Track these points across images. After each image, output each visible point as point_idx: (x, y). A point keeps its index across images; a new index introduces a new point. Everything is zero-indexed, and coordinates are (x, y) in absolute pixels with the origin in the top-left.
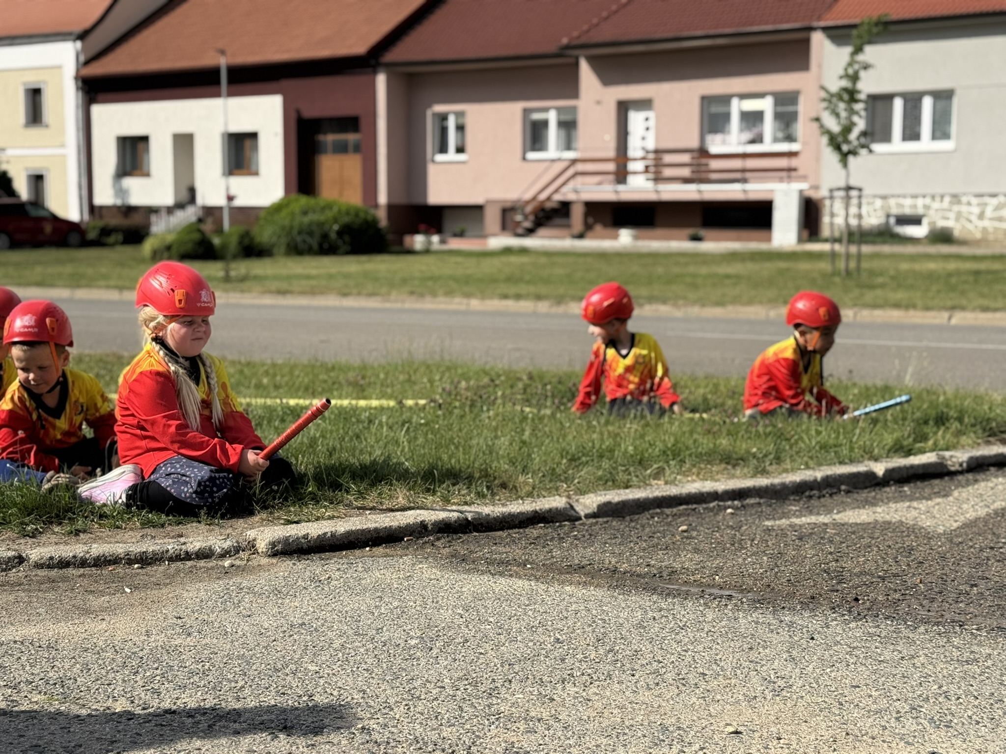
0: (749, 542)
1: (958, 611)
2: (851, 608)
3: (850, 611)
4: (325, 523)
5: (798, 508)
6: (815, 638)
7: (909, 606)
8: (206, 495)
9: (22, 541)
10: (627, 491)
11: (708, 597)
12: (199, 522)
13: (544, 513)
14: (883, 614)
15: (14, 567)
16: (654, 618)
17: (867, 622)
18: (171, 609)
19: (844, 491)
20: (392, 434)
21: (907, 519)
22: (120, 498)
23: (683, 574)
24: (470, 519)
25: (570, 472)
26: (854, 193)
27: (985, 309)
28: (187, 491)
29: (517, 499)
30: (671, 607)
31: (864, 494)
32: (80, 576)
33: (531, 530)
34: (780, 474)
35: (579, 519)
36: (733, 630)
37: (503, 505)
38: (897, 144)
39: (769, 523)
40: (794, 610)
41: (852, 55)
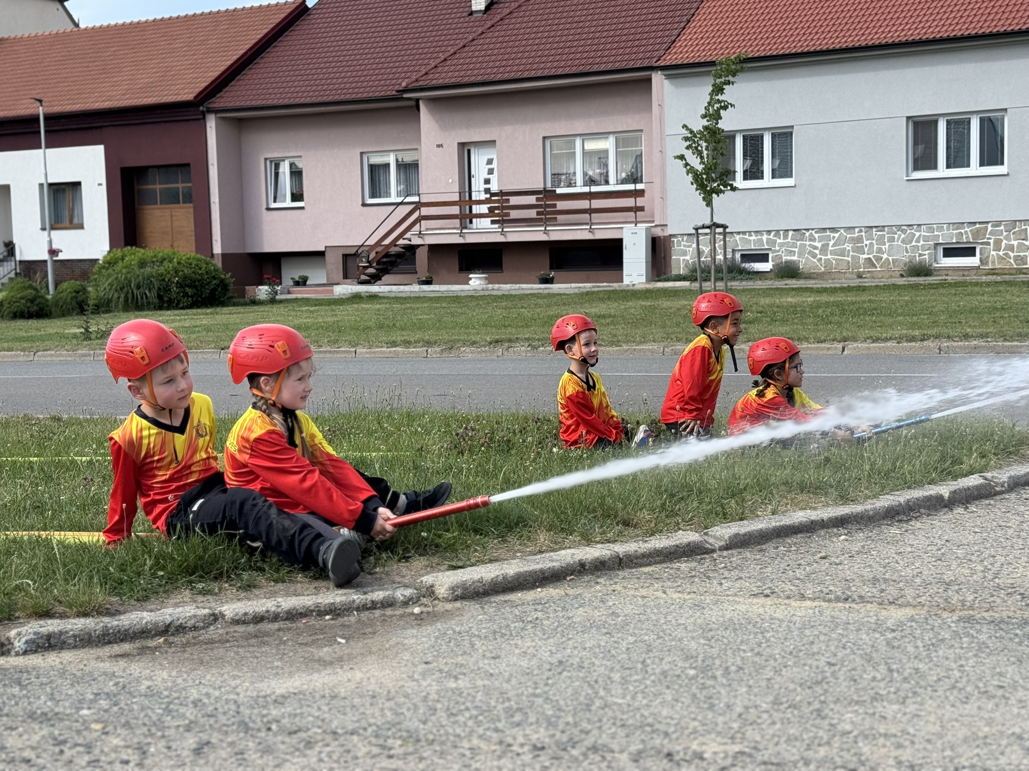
4: (489, 566)
5: (899, 532)
9: (202, 599)
13: (684, 546)
15: (211, 624)
18: (408, 655)
19: (925, 514)
24: (621, 556)
26: (719, 230)
27: (876, 340)
32: (277, 630)
34: (866, 501)
35: (715, 551)
37: (645, 541)
41: (711, 95)
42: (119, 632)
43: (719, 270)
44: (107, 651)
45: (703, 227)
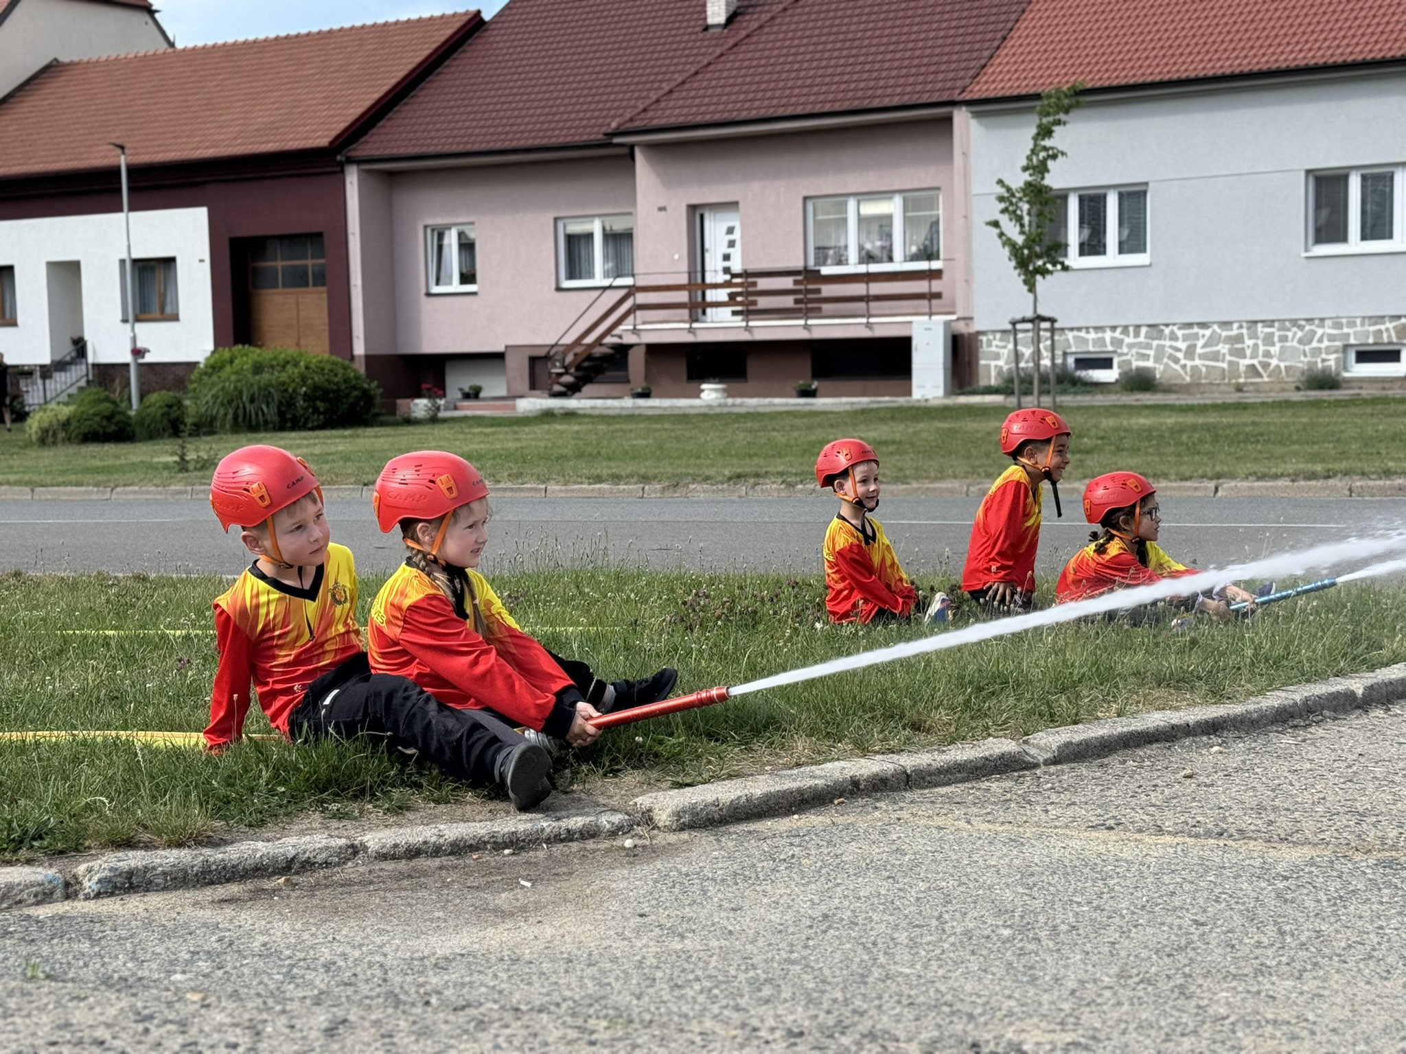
4: (727, 784)
9: (337, 824)
13: (995, 759)
15: (349, 860)
16: (1290, 889)
19: (1329, 717)
23: (1257, 831)
24: (909, 771)
26: (1045, 325)
30: (1293, 874)
32: (438, 868)
33: (989, 784)
35: (1036, 766)
37: (941, 752)
41: (1035, 138)
42: (224, 868)
43: (1044, 379)
44: (208, 894)
45: (1024, 321)
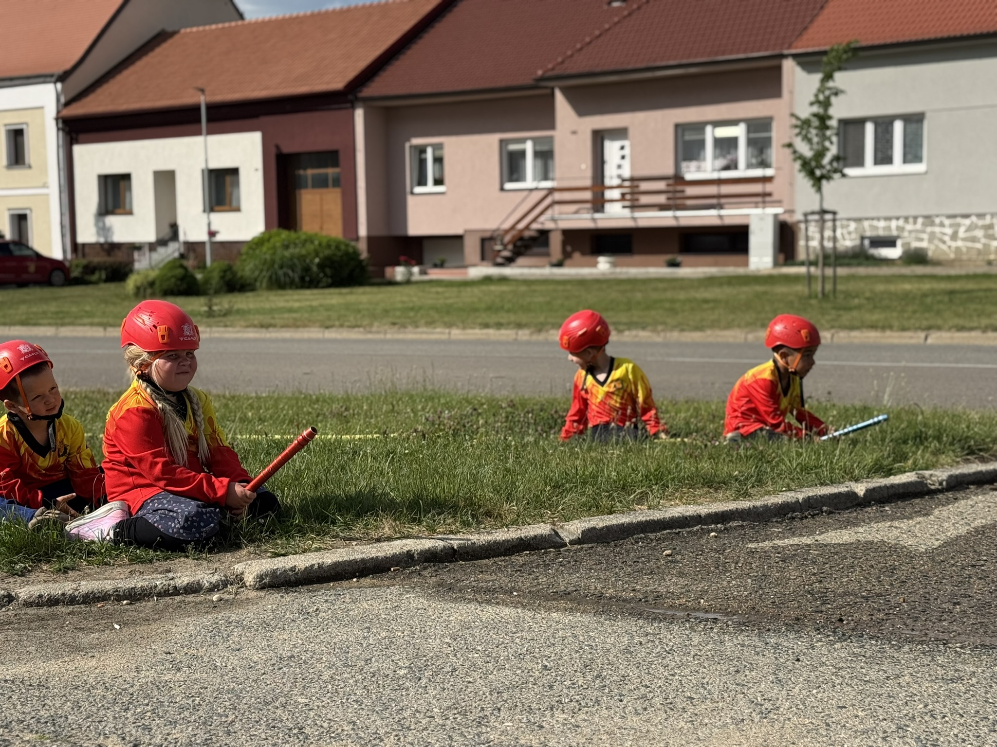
0: (733, 565)
1: (941, 630)
2: (835, 629)
3: (834, 632)
4: (312, 555)
5: (780, 530)
6: (801, 659)
7: (893, 626)
8: (194, 530)
9: (11, 580)
10: (611, 516)
11: (693, 620)
12: (187, 557)
13: (529, 540)
14: (867, 634)
15: (4, 606)
16: (641, 643)
17: (852, 642)
18: (160, 645)
19: (826, 512)
20: (377, 465)
21: (888, 539)
22: (108, 535)
23: (668, 598)
24: (455, 548)
25: (554, 498)
26: (828, 217)
27: (961, 329)
28: (174, 527)
29: (502, 527)
30: (657, 631)
31: (846, 515)
32: (69, 614)
33: (518, 558)
34: (762, 497)
35: (565, 545)
36: (719, 653)
37: (488, 533)
38: (870, 168)
39: (752, 546)
40: (779, 632)
41: (821, 81)
